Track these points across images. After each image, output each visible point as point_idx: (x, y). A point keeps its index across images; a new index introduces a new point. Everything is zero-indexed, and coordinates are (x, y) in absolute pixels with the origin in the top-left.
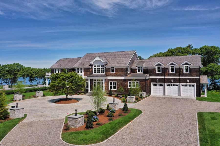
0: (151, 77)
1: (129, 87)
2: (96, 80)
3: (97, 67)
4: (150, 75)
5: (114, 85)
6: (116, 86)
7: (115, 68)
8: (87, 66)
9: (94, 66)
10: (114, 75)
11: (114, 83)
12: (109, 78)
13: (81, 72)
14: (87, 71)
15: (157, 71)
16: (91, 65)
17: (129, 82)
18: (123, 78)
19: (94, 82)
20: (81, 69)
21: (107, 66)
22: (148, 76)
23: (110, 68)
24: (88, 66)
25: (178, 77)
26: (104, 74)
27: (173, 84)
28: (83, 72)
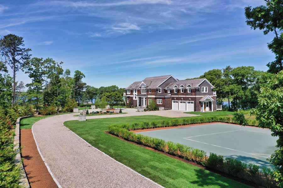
0: (172, 96)
1: (157, 103)
4: (172, 95)
7: (151, 89)
8: (138, 88)
10: (151, 95)
11: (150, 100)
12: (149, 96)
13: (136, 92)
14: (139, 91)
15: (175, 91)
16: (140, 87)
17: (157, 99)
19: (142, 99)
20: (136, 90)
21: (148, 88)
22: (170, 95)
23: (149, 90)
25: (185, 96)
26: (146, 93)
27: (183, 101)
28: (137, 92)
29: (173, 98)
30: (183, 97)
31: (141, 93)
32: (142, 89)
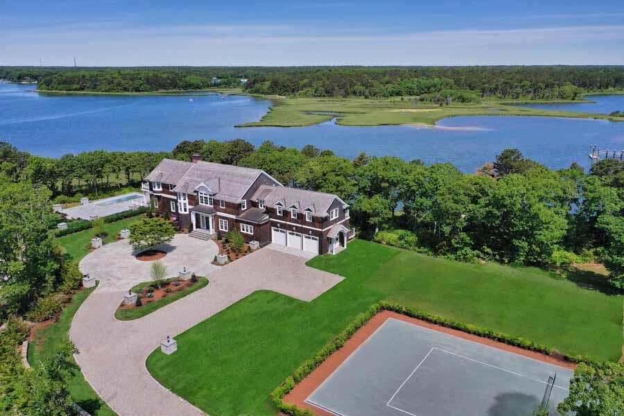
0: (271, 219)
1: (242, 231)
3: (203, 195)
4: (270, 217)
5: (224, 224)
6: (227, 226)
7: (225, 202)
8: (191, 192)
10: (225, 211)
11: (225, 222)
12: (218, 213)
13: (184, 199)
14: (193, 199)
15: (278, 212)
16: (195, 191)
17: (241, 224)
18: (234, 217)
20: (184, 195)
21: (217, 197)
22: (268, 217)
23: (219, 201)
24: (193, 191)
25: (300, 226)
26: (212, 206)
27: (295, 233)
28: (187, 199)
29: (274, 224)
30: (296, 227)
31: (198, 203)
32: (200, 195)
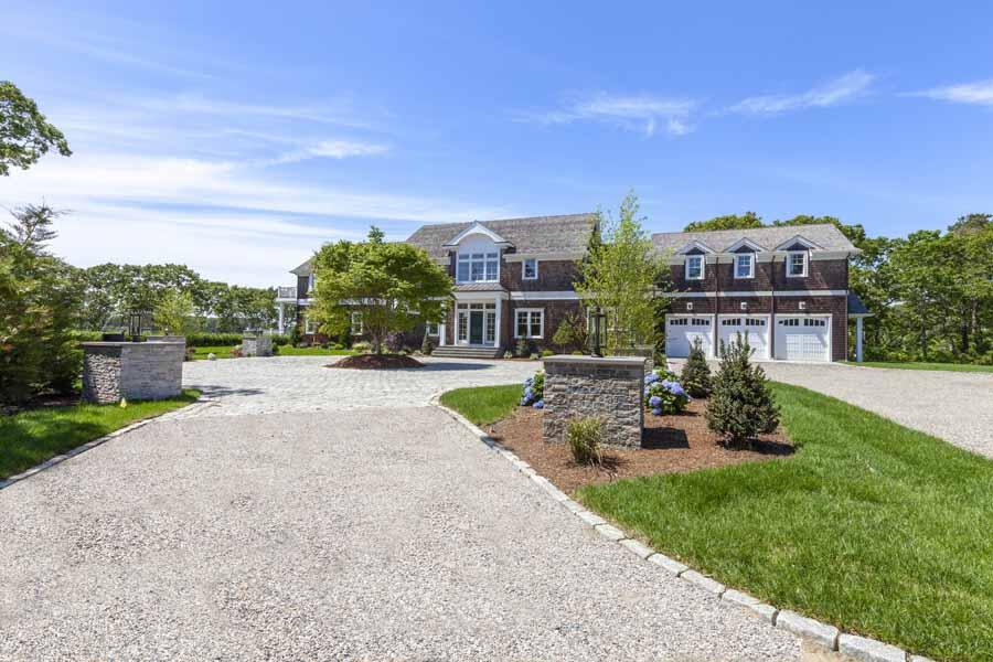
0: (667, 294)
2: (465, 306)
3: (470, 261)
5: (533, 321)
6: (542, 323)
7: (540, 262)
9: (461, 257)
10: (535, 287)
11: (533, 314)
12: (516, 296)
16: (450, 254)
23: (520, 263)
25: (766, 293)
26: (495, 282)
29: (673, 306)
30: (752, 300)
